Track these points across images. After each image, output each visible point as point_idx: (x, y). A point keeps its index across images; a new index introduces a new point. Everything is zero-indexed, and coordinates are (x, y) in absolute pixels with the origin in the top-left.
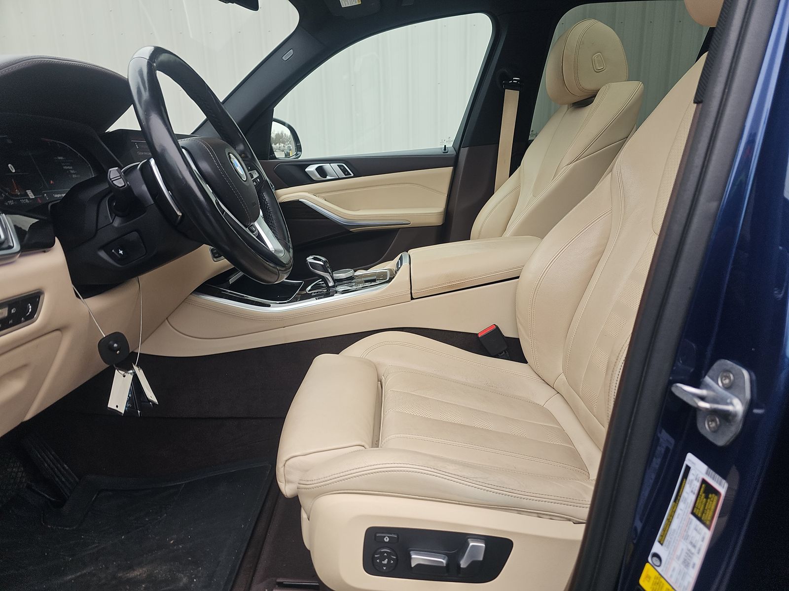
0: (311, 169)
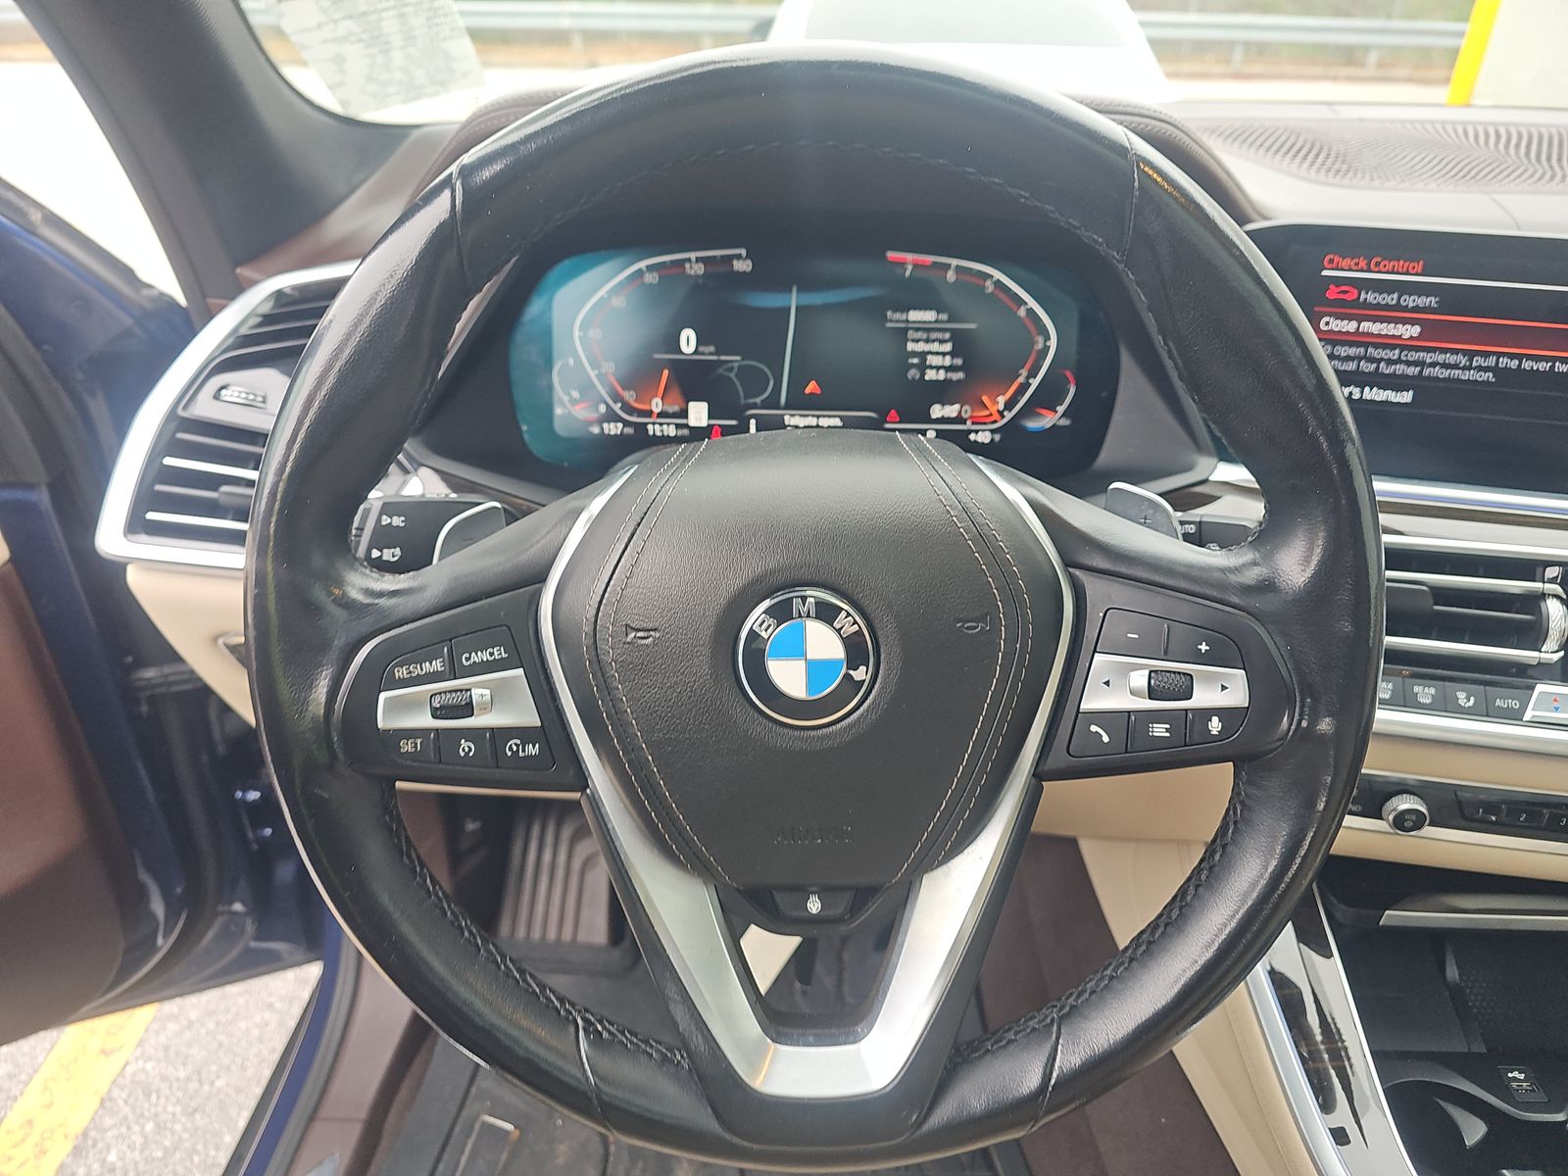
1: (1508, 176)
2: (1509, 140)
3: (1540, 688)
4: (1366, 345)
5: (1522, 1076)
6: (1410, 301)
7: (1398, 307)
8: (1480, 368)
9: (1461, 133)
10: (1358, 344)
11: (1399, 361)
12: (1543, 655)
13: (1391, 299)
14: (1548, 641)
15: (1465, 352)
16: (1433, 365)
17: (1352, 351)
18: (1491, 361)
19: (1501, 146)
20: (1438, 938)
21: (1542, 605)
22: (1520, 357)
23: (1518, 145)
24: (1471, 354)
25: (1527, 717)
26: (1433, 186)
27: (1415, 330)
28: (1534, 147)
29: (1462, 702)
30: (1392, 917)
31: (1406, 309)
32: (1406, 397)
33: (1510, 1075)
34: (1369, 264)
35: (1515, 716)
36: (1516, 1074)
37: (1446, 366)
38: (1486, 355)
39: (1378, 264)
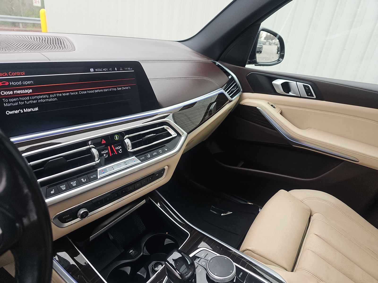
0: (278, 82)
1: (44, 48)
2: (42, 40)
3: (99, 170)
4: (18, 97)
5: (132, 251)
6: (26, 83)
7: (22, 85)
8: (53, 98)
9: (30, 38)
10: (16, 97)
11: (30, 100)
12: (96, 162)
13: (20, 83)
14: (96, 158)
15: (47, 94)
16: (40, 99)
17: (15, 100)
18: (55, 95)
19: (41, 41)
20: (105, 233)
21: (91, 151)
22: (61, 93)
23: (45, 41)
24: (49, 94)
25: (98, 178)
26: (24, 51)
27: (31, 91)
28: (49, 41)
29: (83, 181)
30: (92, 237)
31: (25, 85)
32: (36, 109)
33: (130, 252)
34: (8, 74)
35: (96, 179)
36: (131, 251)
37: (43, 99)
38: (53, 94)
39: (11, 74)
